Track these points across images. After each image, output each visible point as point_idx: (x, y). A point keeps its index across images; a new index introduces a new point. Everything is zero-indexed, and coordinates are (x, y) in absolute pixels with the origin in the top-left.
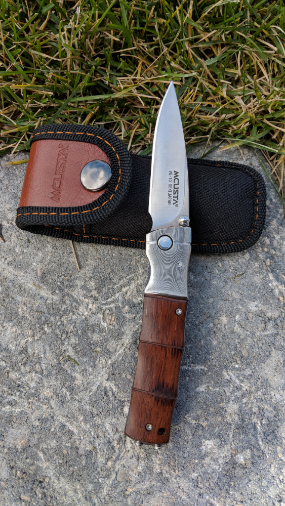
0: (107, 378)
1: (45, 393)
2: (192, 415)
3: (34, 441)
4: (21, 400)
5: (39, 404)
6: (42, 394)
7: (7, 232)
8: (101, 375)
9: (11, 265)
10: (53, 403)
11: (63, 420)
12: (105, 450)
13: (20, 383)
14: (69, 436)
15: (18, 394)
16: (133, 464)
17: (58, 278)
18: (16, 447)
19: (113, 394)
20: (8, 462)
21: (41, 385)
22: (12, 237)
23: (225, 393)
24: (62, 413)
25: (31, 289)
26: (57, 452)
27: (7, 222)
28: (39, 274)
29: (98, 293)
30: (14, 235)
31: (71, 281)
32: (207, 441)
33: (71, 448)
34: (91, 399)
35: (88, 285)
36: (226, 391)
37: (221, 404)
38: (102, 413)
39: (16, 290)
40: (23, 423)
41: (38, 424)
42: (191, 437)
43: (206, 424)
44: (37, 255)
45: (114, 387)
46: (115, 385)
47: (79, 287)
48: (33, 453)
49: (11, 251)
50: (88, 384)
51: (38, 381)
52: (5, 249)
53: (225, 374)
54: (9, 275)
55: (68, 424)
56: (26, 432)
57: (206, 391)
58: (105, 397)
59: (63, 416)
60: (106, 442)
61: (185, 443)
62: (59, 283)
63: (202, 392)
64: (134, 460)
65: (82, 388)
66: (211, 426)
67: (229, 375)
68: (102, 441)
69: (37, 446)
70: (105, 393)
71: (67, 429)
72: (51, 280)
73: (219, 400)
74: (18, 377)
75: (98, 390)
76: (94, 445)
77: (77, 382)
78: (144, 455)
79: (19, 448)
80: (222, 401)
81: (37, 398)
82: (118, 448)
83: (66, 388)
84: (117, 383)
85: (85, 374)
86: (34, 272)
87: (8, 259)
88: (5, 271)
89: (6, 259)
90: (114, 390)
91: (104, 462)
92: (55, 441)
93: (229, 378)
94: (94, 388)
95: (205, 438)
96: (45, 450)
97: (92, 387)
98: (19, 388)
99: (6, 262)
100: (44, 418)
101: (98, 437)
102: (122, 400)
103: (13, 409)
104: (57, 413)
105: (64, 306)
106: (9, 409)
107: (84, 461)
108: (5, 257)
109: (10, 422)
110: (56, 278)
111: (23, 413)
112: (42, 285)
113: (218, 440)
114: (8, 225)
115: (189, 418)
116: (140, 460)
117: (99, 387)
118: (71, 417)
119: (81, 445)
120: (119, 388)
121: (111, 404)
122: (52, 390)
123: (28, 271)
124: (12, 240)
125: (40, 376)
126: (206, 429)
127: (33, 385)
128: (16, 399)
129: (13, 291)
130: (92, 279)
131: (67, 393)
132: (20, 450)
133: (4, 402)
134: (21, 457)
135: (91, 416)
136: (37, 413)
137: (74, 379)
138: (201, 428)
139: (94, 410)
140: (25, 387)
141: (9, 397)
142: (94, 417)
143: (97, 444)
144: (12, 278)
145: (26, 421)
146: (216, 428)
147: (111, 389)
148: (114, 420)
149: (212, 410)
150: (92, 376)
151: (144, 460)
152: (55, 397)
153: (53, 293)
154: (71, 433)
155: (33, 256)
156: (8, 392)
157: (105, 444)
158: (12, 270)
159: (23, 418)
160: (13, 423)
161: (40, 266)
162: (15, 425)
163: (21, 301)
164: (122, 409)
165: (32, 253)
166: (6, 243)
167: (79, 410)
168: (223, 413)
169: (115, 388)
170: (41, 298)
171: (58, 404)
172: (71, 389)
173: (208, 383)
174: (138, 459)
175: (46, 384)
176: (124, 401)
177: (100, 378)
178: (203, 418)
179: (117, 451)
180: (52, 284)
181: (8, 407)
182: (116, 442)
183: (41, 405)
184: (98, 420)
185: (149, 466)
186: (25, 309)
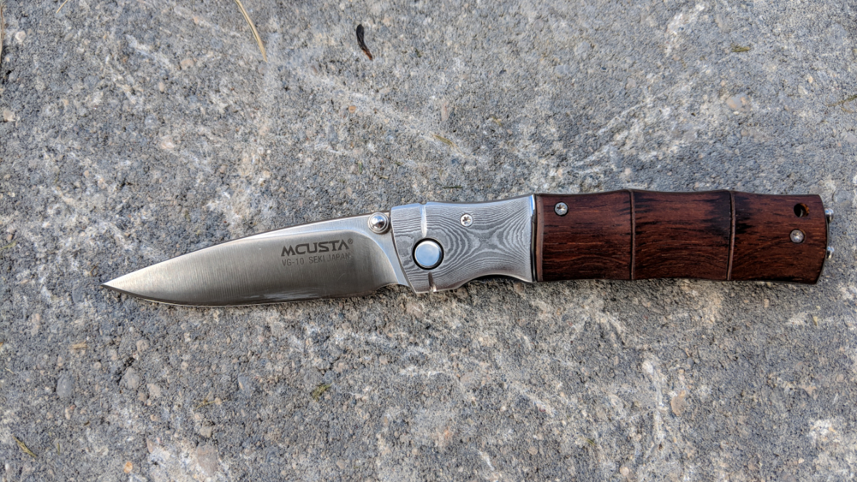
0: (602, 308)
1: (481, 339)
2: (782, 372)
3: (469, 430)
4: (435, 354)
5: (472, 359)
6: (475, 341)
7: (374, 40)
8: (589, 301)
9: (388, 103)
10: (499, 357)
11: (523, 390)
12: (614, 445)
13: (430, 321)
14: (538, 421)
15: (428, 342)
16: (673, 470)
17: (483, 121)
18: (434, 444)
19: (618, 336)
20: (423, 474)
21: (471, 324)
22: (386, 49)
23: (847, 326)
24: (520, 376)
25: (432, 146)
26: (517, 451)
27: (372, 21)
28: (445, 117)
29: (565, 147)
30: (388, 44)
31: (509, 126)
32: (819, 421)
33: (545, 443)
34: (574, 348)
35: (544, 132)
36: (849, 323)
37: (841, 349)
38: (599, 375)
39: (403, 149)
40: (445, 398)
41: (473, 398)
42: (785, 415)
43: (814, 387)
44: (437, 80)
45: (618, 325)
46: (621, 319)
47: (526, 136)
48: (470, 454)
49: (386, 75)
50: (564, 319)
51: (465, 316)
52: (372, 72)
53: (844, 290)
54: (386, 121)
55: (532, 397)
56: (453, 415)
57: (808, 325)
58: (602, 345)
59: (523, 381)
60: (613, 428)
61: (775, 427)
62: (485, 132)
63: (800, 327)
64: (674, 462)
65: (553, 328)
66: (823, 391)
67: (851, 292)
68: (605, 428)
69: (476, 440)
70: (602, 337)
71: (532, 407)
72: (468, 127)
73: (835, 340)
74: (425, 310)
75: (586, 330)
76: (590, 435)
77: (541, 316)
78: (693, 451)
79: (441, 445)
80: (841, 343)
81: (467, 349)
82: (638, 440)
83: (522, 328)
84: (625, 316)
85: (556, 300)
86: (435, 114)
87: (381, 91)
88: (378, 115)
89: (377, 91)
90: (619, 329)
91: (614, 467)
92: (510, 431)
93: (851, 297)
94: (578, 327)
95: (814, 415)
96: (493, 448)
97: (574, 326)
98: (430, 331)
99: (379, 96)
100: (485, 387)
101: (595, 420)
102: (638, 347)
103: (422, 372)
104: (510, 375)
105: (500, 175)
106: (414, 371)
107: (573, 468)
108: (375, 88)
109: (418, 395)
110: (478, 122)
111: (442, 378)
112: (452, 136)
113: (841, 419)
114: (374, 26)
115: (779, 379)
116: (686, 463)
117: (588, 325)
118: (539, 383)
119: (564, 436)
120: (628, 325)
121: (616, 357)
122: (493, 332)
123: (424, 111)
124: (385, 54)
125: (467, 307)
126: (815, 397)
127: (455, 324)
128: (426, 352)
129: (398, 150)
130: (551, 119)
131: (525, 337)
132: (442, 450)
133: (402, 358)
134: (447, 464)
135: (579, 381)
136: (470, 378)
137: (536, 310)
138: (803, 396)
139: (583, 369)
140: (441, 328)
141: (411, 348)
142: (583, 382)
143: (595, 433)
144: (393, 126)
145: (449, 394)
146: (834, 395)
147: (613, 328)
148: (625, 387)
149: (822, 361)
150: (572, 305)
151: (695, 461)
152: (501, 345)
153: (476, 150)
154: (541, 415)
155: (428, 82)
156: (408, 339)
157: (612, 434)
158: (391, 112)
159: (443, 387)
160: (423, 398)
161: (444, 101)
162: (429, 402)
163: (415, 168)
164: (639, 364)
165: (427, 77)
166: (374, 61)
167: (553, 369)
168: (847, 365)
169: (621, 326)
170: (453, 161)
171: (510, 359)
172: (532, 331)
173: (810, 308)
174: (682, 460)
175: (480, 322)
176: (642, 350)
177: (587, 308)
178: (807, 378)
179: (638, 446)
180: (471, 134)
181: (411, 367)
182: (633, 429)
183: (476, 362)
184: (594, 389)
185: (705, 473)
186: (425, 182)
